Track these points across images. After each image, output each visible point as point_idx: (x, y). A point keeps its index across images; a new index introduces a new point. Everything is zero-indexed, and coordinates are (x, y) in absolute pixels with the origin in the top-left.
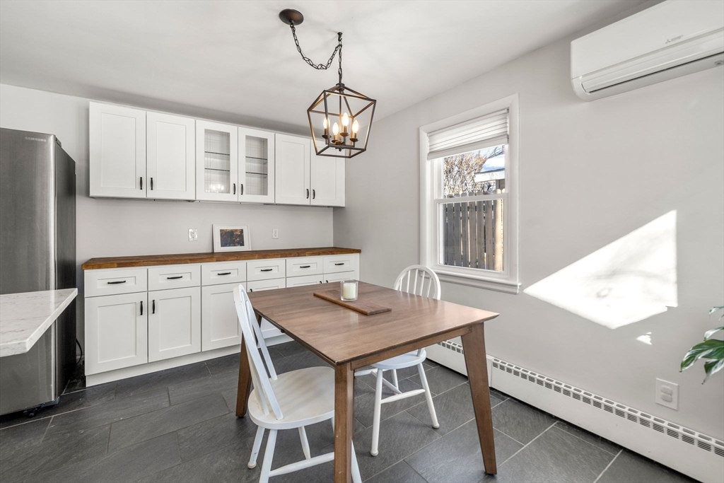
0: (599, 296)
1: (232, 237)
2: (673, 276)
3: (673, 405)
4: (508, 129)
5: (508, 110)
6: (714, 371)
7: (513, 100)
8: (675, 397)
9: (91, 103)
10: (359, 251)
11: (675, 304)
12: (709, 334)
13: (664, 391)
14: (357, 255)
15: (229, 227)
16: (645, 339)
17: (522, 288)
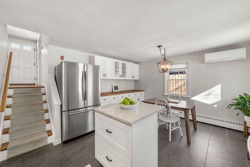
0: (207, 99)
1: (116, 88)
2: (220, 95)
3: (221, 116)
4: (188, 67)
5: (188, 63)
6: (231, 109)
7: (189, 61)
8: (221, 115)
9: (95, 56)
10: (144, 91)
11: (220, 100)
12: (230, 103)
13: (219, 114)
14: (143, 92)
15: (115, 85)
16: (216, 106)
17: (191, 98)
